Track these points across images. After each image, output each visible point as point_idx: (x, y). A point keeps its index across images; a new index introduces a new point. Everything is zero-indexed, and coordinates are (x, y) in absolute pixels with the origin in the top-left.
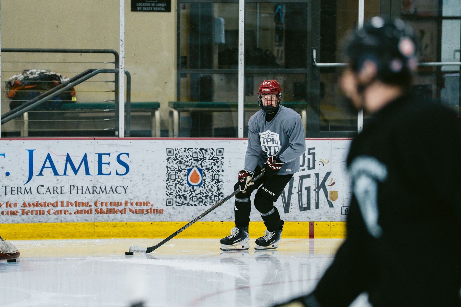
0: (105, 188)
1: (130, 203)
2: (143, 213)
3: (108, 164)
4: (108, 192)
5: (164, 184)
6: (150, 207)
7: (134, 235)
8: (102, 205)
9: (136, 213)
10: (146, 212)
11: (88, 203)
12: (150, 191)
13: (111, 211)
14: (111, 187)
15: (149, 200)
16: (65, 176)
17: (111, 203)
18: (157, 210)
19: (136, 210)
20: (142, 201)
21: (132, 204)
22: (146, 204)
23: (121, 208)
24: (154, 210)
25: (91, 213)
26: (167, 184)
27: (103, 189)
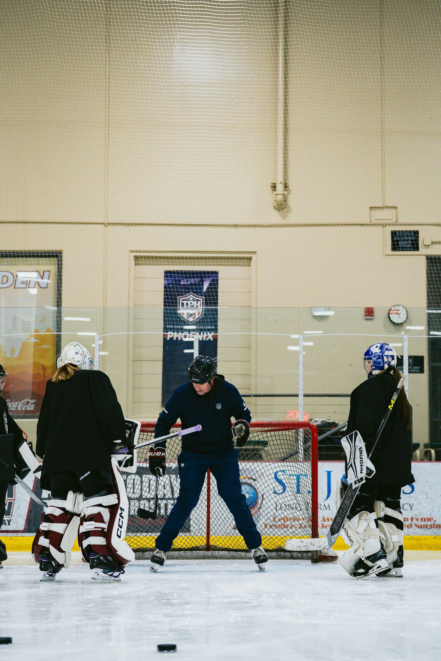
1: (415, 519)
2: (427, 527)
6: (433, 522)
7: (419, 548)
9: (421, 527)
10: (430, 527)
12: (433, 508)
15: (432, 516)
18: (440, 525)
19: (421, 525)
20: (426, 517)
21: (417, 520)
22: (429, 520)
23: (407, 523)
24: (437, 525)
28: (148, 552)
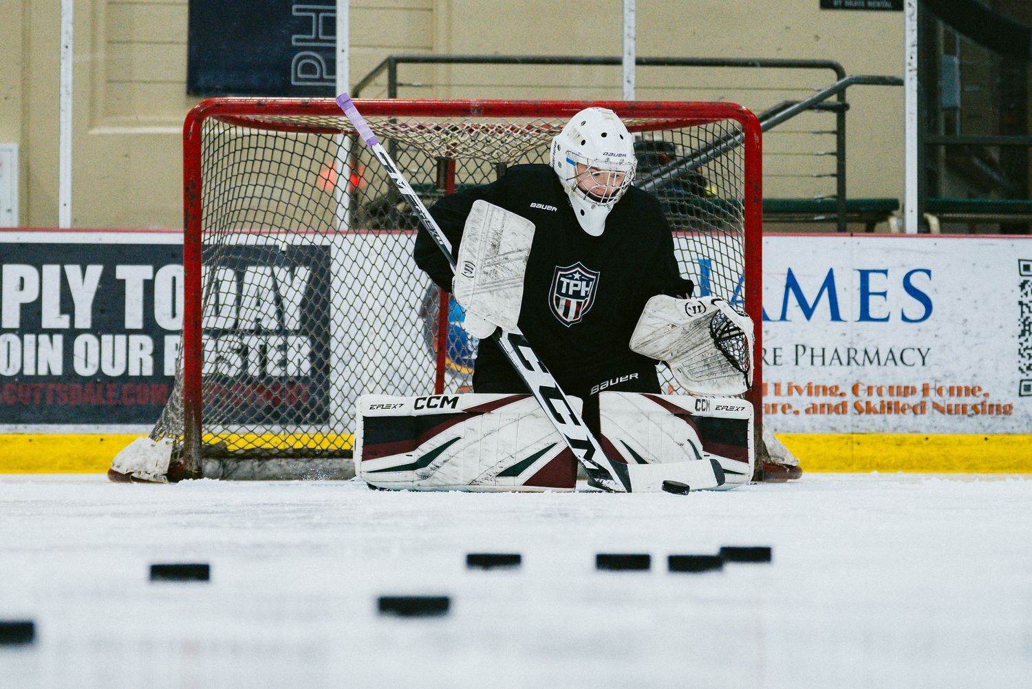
0: (877, 353)
1: (935, 389)
2: (964, 412)
3: (884, 294)
4: (882, 362)
5: (1014, 344)
6: (982, 398)
7: (945, 466)
8: (870, 393)
9: (949, 412)
10: (973, 412)
11: (837, 388)
12: (981, 360)
13: (890, 408)
14: (891, 351)
15: (978, 382)
16: (783, 323)
17: (891, 388)
18: (998, 406)
19: (948, 405)
20: (963, 385)
21: (939, 391)
22: (971, 391)
23: (913, 400)
24: (991, 406)
25: (844, 412)
26: (1021, 344)
27: (872, 354)
28: (274, 461)
